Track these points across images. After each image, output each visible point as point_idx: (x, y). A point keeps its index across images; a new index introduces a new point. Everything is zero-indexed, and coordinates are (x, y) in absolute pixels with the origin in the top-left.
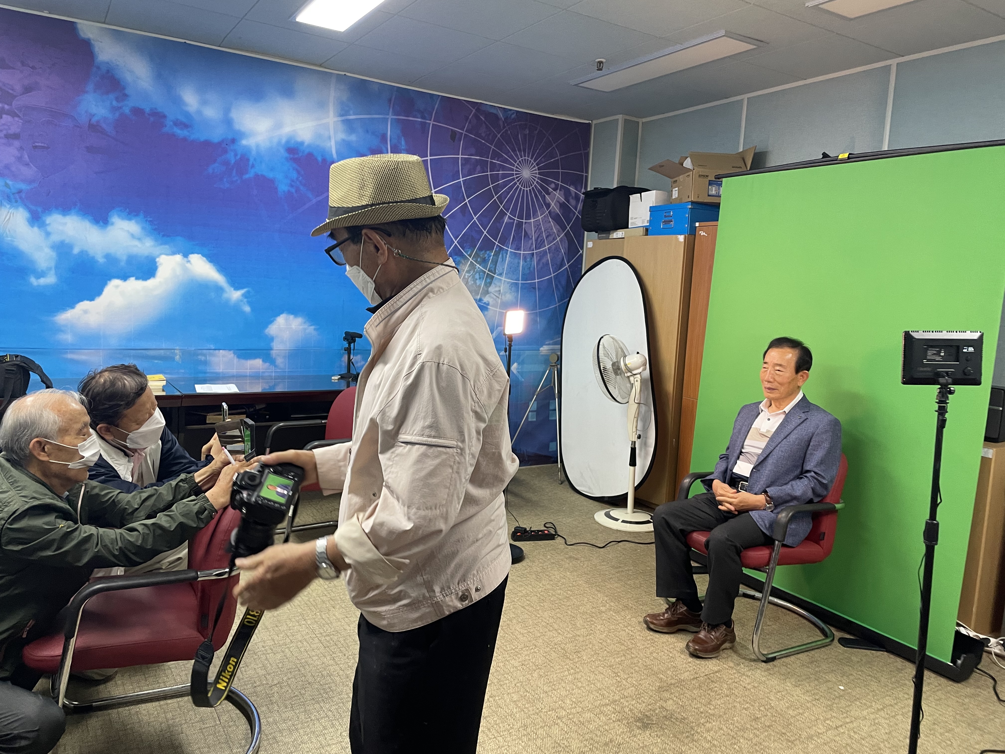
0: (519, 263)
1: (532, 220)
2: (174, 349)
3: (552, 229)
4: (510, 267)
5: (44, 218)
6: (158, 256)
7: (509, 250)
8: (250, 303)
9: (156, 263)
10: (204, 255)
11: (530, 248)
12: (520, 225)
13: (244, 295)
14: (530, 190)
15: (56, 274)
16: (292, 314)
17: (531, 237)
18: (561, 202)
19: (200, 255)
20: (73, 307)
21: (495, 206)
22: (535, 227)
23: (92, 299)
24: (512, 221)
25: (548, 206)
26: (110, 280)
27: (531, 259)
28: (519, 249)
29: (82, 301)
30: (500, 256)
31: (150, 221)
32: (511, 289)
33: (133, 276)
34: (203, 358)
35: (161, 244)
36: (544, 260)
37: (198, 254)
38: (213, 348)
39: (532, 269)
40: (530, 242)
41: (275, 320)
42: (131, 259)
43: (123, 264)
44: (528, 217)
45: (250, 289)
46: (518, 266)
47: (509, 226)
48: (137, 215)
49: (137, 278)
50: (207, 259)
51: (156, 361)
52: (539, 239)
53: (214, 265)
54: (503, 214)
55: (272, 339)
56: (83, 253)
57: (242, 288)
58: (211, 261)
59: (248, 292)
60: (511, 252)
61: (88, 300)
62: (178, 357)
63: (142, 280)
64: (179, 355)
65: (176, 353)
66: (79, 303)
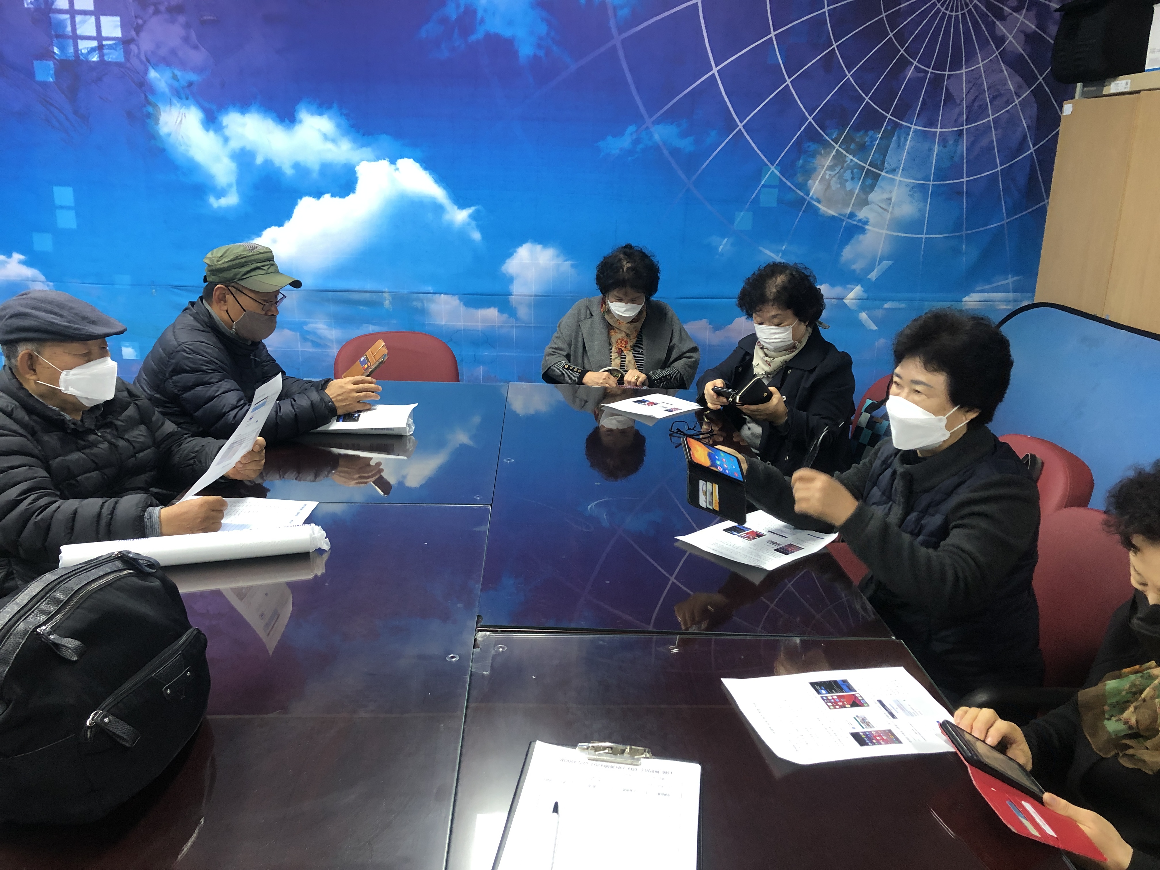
0: (931, 150)
1: (964, 71)
2: (383, 292)
3: (1005, 84)
4: (913, 156)
5: (220, 118)
6: (358, 163)
7: (913, 126)
8: (481, 228)
9: (355, 172)
10: (416, 160)
11: (956, 121)
12: (937, 81)
13: (471, 216)
14: (963, 15)
15: (238, 192)
16: (540, 243)
17: (958, 101)
18: (1028, 31)
19: (412, 160)
20: (259, 236)
21: (890, 50)
22: (968, 82)
23: (280, 224)
24: (922, 75)
25: (1000, 41)
26: (301, 198)
27: (956, 141)
28: (932, 123)
29: (269, 227)
30: (895, 138)
31: (346, 115)
32: (911, 196)
33: (328, 193)
34: (419, 305)
35: (362, 146)
36: (984, 142)
37: (409, 158)
38: (431, 291)
39: (956, 159)
40: (957, 110)
41: (515, 252)
42: (326, 168)
43: (315, 175)
44: (956, 65)
45: (480, 207)
46: (929, 155)
47: (916, 84)
48: (329, 107)
49: (333, 195)
50: (421, 165)
51: (361, 308)
52: (976, 104)
53: (430, 174)
54: (903, 63)
55: (511, 280)
56: (268, 163)
57: (470, 206)
58: (426, 168)
59: (477, 211)
60: (916, 131)
61: (275, 226)
62: (387, 302)
63: (340, 197)
64: (389, 299)
65: (385, 297)
66: (266, 229)
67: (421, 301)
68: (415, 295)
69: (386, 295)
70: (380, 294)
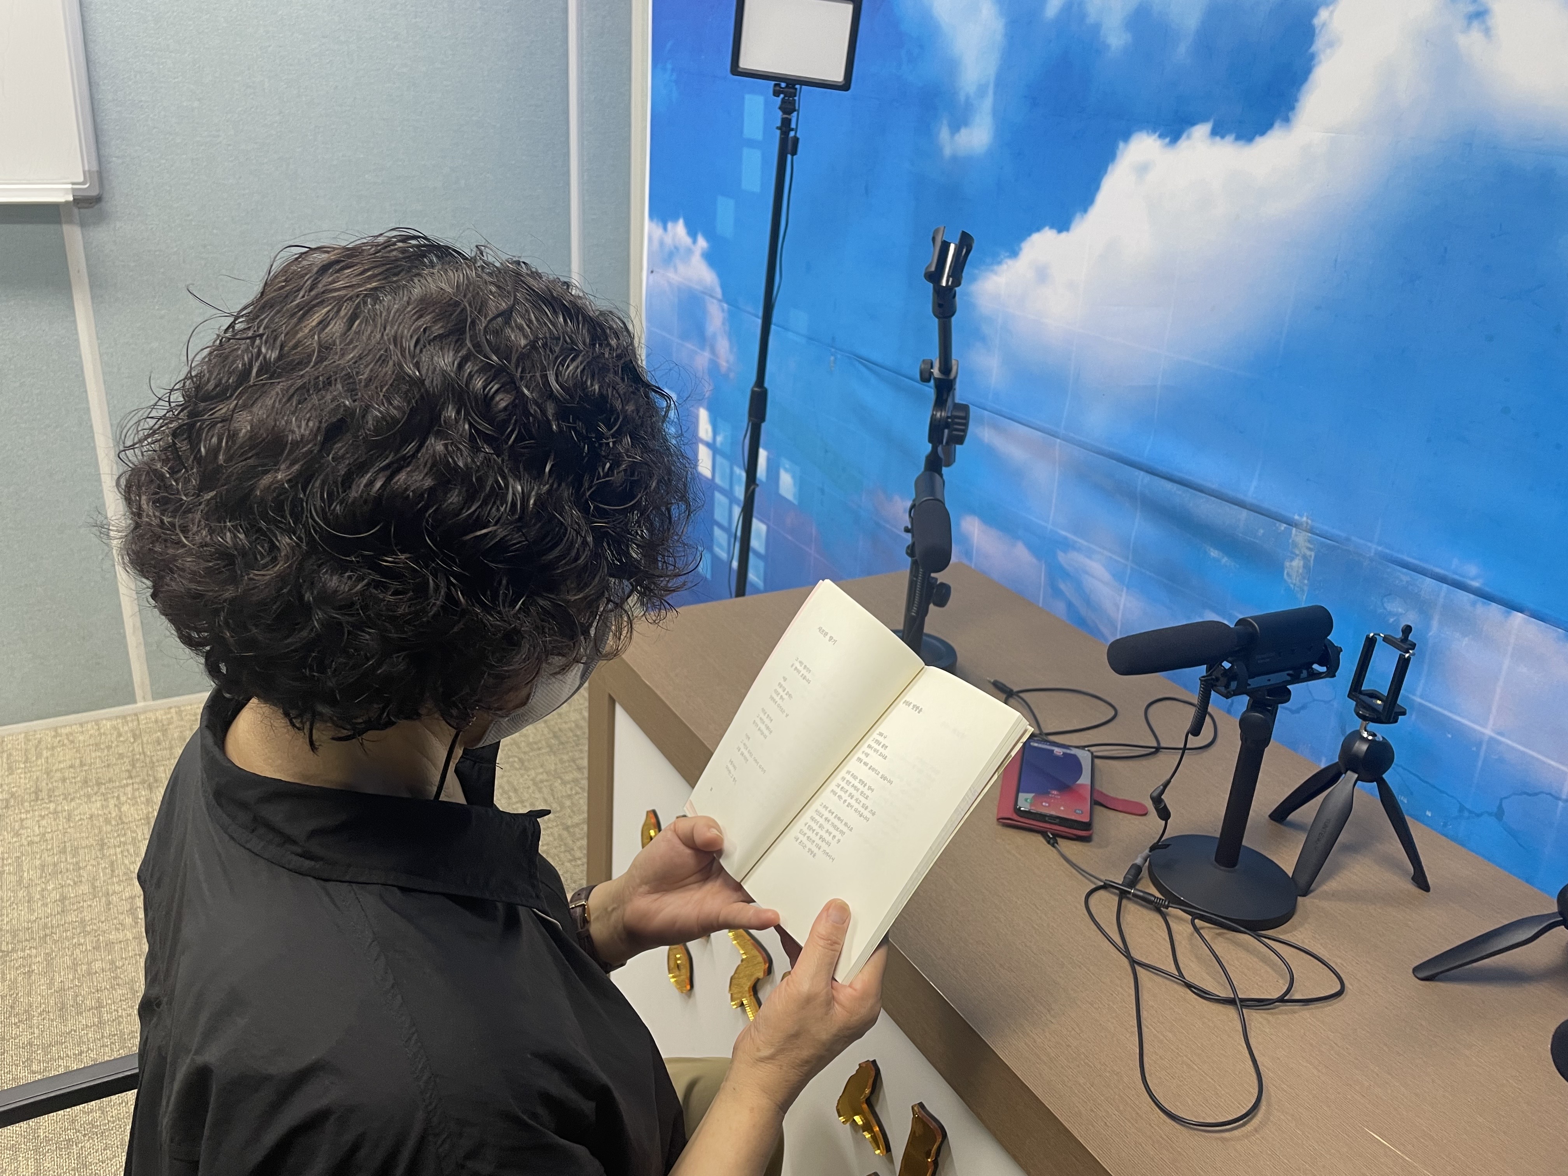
2: (1291, 523)
15: (995, 110)
20: (1014, 253)
23: (1063, 225)
26: (1126, 136)
29: (1038, 229)
33: (1203, 119)
38: (1476, 583)
49: (1218, 132)
51: (1214, 553)
61: (1052, 227)
62: (1297, 563)
63: (1238, 138)
64: (1305, 557)
65: (1295, 545)
66: (1030, 235)
67: (1424, 607)
68: (1404, 576)
69: (1300, 538)
70: (1283, 526)
